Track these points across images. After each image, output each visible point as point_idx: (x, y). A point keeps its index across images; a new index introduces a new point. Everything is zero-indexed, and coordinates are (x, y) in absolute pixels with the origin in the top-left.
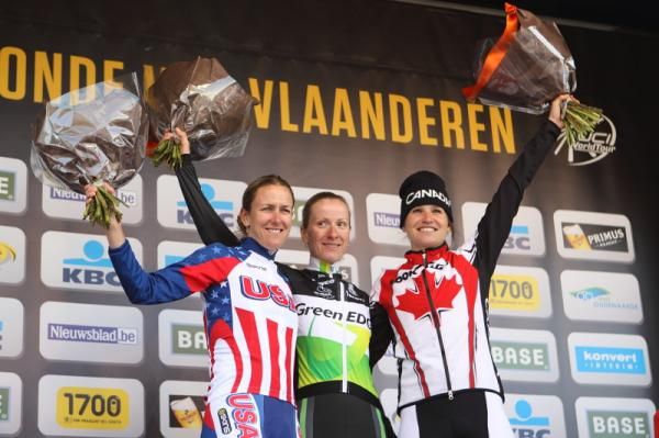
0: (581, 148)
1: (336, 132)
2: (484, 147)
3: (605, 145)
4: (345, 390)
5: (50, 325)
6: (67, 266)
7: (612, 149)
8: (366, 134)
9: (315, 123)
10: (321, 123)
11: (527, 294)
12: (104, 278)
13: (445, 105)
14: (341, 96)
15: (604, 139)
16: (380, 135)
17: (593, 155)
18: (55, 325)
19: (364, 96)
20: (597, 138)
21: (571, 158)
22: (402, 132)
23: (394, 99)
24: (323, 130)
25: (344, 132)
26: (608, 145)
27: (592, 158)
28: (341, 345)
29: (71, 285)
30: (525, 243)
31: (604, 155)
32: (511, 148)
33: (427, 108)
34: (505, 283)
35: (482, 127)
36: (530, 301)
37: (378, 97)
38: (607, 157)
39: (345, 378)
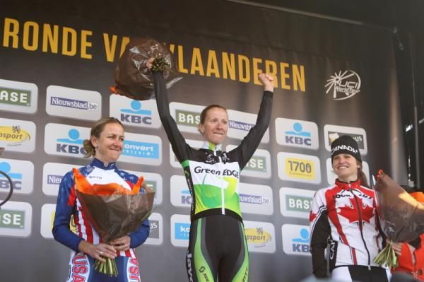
0: (341, 90)
1: (208, 74)
2: (288, 87)
3: (354, 89)
4: (223, 213)
5: (49, 176)
6: (59, 143)
7: (358, 91)
8: (225, 76)
9: (197, 69)
10: (200, 69)
11: (309, 170)
12: (79, 150)
13: (268, 63)
14: (212, 55)
15: (354, 85)
16: (233, 77)
17: (347, 94)
18: (51, 176)
19: (225, 55)
20: (350, 85)
21: (335, 96)
22: (245, 77)
23: (241, 58)
24: (202, 73)
25: (213, 74)
26: (356, 89)
27: (346, 96)
28: (220, 189)
29: (61, 153)
30: (308, 142)
31: (353, 94)
32: (303, 89)
33: (258, 64)
34: (298, 163)
35: (288, 76)
36: (310, 174)
37: (232, 56)
38: (355, 95)
39: (223, 207)
